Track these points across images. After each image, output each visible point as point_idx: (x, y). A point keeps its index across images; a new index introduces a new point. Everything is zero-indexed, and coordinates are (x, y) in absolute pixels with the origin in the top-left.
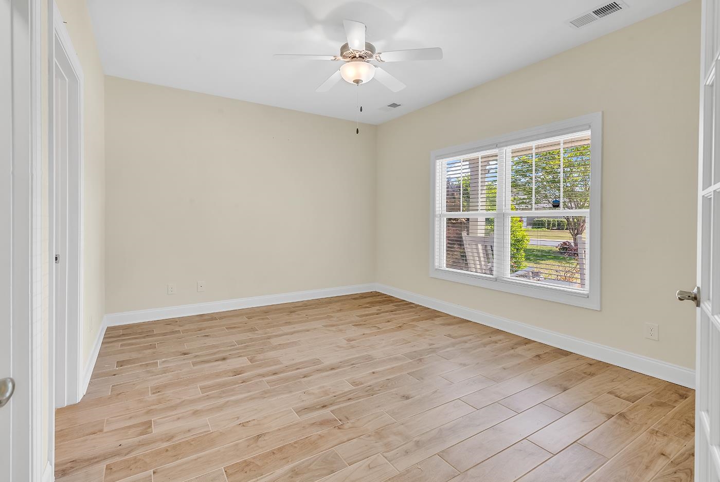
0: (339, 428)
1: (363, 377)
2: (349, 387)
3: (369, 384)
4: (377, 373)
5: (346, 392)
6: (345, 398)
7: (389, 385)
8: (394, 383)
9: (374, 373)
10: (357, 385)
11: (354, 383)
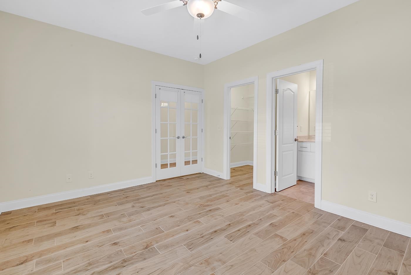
0: (202, 204)
1: (195, 226)
2: (201, 220)
3: (190, 222)
4: (185, 231)
5: (203, 217)
6: (202, 214)
7: (179, 223)
8: (176, 223)
9: (187, 230)
10: (197, 221)
11: (198, 222)
